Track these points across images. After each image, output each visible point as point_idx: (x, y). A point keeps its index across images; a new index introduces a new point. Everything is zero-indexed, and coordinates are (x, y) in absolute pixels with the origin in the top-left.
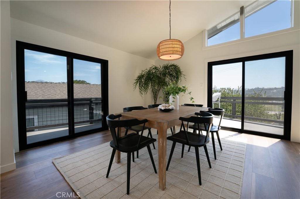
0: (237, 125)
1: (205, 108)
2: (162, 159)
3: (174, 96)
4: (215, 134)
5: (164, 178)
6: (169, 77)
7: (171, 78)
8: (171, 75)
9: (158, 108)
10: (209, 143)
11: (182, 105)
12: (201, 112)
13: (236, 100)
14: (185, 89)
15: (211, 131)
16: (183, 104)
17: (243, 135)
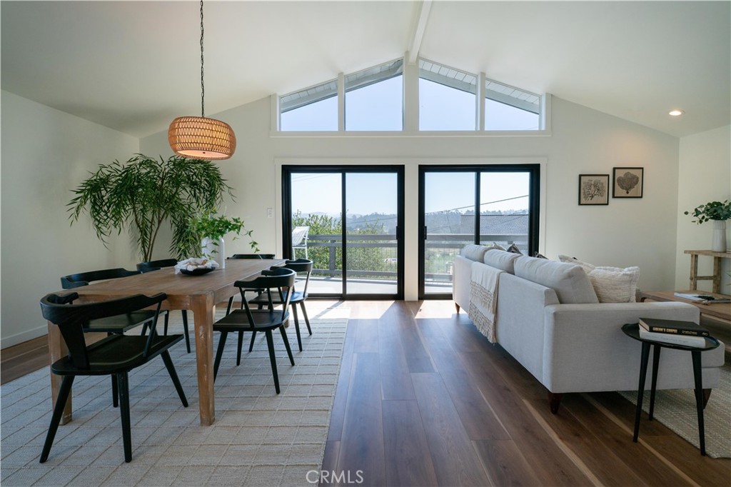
0: (335, 287)
1: (280, 261)
2: (205, 365)
3: (215, 241)
4: (298, 306)
5: (211, 401)
6: (188, 189)
7: (195, 193)
8: (194, 184)
9: (175, 270)
10: (289, 327)
11: (228, 258)
12: (272, 268)
13: (335, 241)
14: (239, 224)
15: (291, 303)
16: (231, 256)
17: (346, 303)
